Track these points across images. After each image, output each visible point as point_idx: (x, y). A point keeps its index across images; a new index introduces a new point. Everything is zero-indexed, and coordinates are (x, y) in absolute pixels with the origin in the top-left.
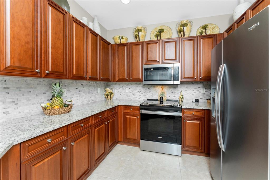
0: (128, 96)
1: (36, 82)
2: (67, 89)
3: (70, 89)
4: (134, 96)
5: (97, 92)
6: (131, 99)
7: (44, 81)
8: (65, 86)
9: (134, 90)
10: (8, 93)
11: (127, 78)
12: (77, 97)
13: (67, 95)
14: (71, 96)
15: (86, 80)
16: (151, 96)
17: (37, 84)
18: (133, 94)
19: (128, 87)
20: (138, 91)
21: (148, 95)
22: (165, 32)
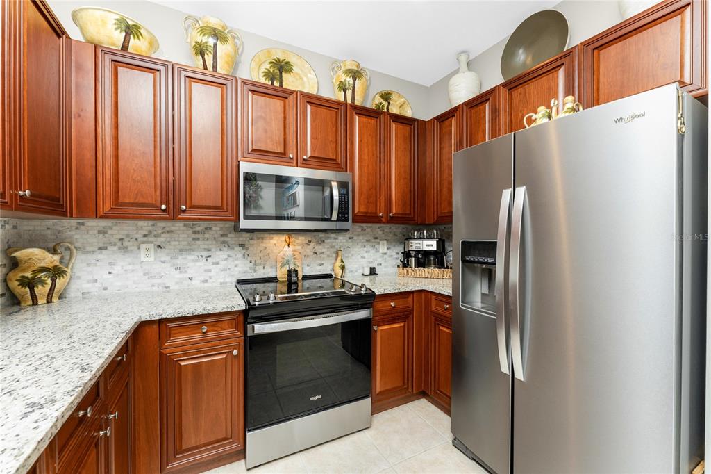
0: (150, 278)
16: (251, 268)
18: (177, 269)
19: (151, 239)
20: (197, 254)
21: (239, 265)
22: (296, 73)
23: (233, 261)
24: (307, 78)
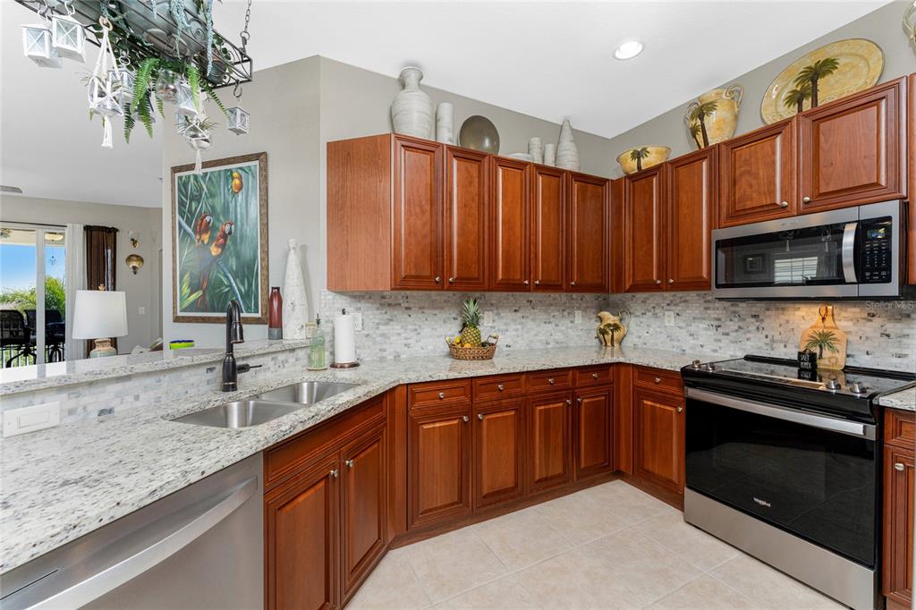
0: (671, 340)
1: (444, 298)
2: (495, 312)
3: (500, 311)
4: (694, 342)
5: (572, 322)
6: (684, 351)
7: (454, 295)
8: (492, 305)
9: (694, 318)
10: (410, 316)
11: (658, 278)
12: (517, 330)
13: (495, 324)
14: (504, 328)
15: (529, 291)
16: (767, 344)
17: (445, 301)
18: (691, 335)
19: (672, 308)
20: (708, 322)
21: (752, 339)
22: (844, 65)
23: (745, 333)
24: (866, 60)
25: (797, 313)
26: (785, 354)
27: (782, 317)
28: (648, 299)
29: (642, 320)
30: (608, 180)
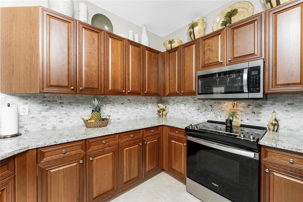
0: (183, 115)
1: (84, 98)
2: (112, 104)
3: (115, 104)
4: (190, 115)
5: (147, 108)
6: (187, 119)
7: (90, 96)
8: (110, 101)
9: (190, 106)
10: (63, 107)
11: (178, 91)
12: (123, 112)
13: (111, 110)
14: (116, 111)
16: (215, 116)
17: (85, 100)
18: (190, 113)
19: (183, 102)
20: (195, 108)
21: (210, 114)
22: (241, 12)
23: (207, 112)
24: (247, 10)
25: (225, 104)
26: (221, 120)
27: (220, 106)
28: (175, 99)
29: (173, 107)
30: (160, 52)
